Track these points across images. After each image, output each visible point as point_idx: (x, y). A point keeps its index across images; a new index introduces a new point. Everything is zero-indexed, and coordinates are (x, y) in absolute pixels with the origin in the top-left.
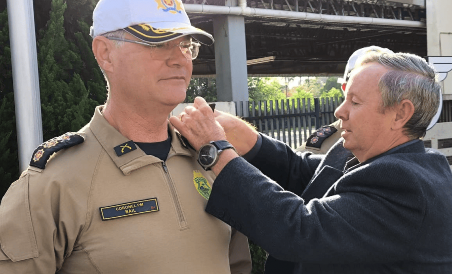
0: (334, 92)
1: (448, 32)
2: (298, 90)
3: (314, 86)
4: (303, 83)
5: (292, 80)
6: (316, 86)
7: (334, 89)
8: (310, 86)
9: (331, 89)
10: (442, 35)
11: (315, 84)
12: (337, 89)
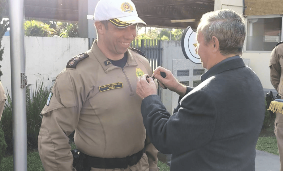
0: (164, 38)
1: (227, 4)
2: (142, 35)
3: (153, 34)
4: (147, 31)
5: (140, 29)
6: (154, 34)
7: (164, 36)
8: (151, 34)
9: (163, 36)
10: (223, 6)
11: (154, 33)
12: (166, 36)
